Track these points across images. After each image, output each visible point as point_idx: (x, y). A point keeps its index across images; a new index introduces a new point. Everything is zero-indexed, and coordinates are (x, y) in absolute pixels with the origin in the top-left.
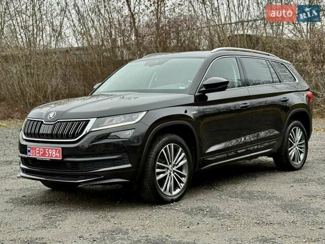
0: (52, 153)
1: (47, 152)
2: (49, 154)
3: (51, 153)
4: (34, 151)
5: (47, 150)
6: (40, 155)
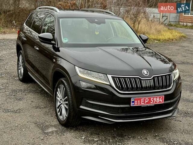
0: (156, 100)
1: (152, 100)
2: (154, 101)
4: (139, 101)
5: (153, 98)
6: (145, 103)
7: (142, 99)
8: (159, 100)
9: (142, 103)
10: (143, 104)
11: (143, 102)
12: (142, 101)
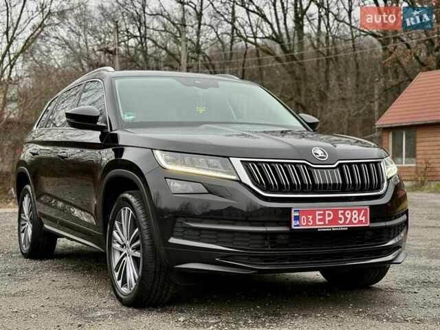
0: (352, 216)
1: (340, 216)
2: (346, 218)
3: (349, 217)
4: (311, 217)
5: (342, 212)
6: (325, 223)
7: (317, 213)
8: (359, 216)
9: (318, 223)
10: (320, 225)
11: (320, 220)
12: (318, 217)
